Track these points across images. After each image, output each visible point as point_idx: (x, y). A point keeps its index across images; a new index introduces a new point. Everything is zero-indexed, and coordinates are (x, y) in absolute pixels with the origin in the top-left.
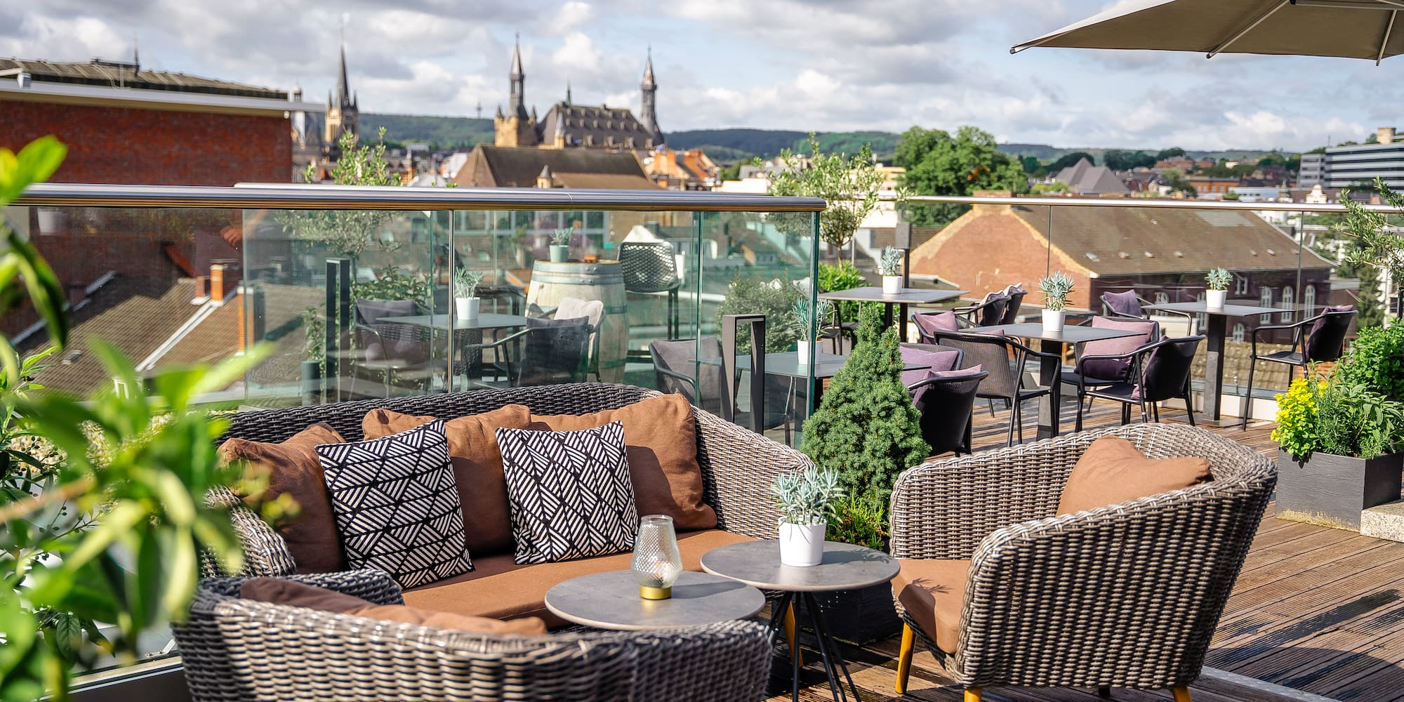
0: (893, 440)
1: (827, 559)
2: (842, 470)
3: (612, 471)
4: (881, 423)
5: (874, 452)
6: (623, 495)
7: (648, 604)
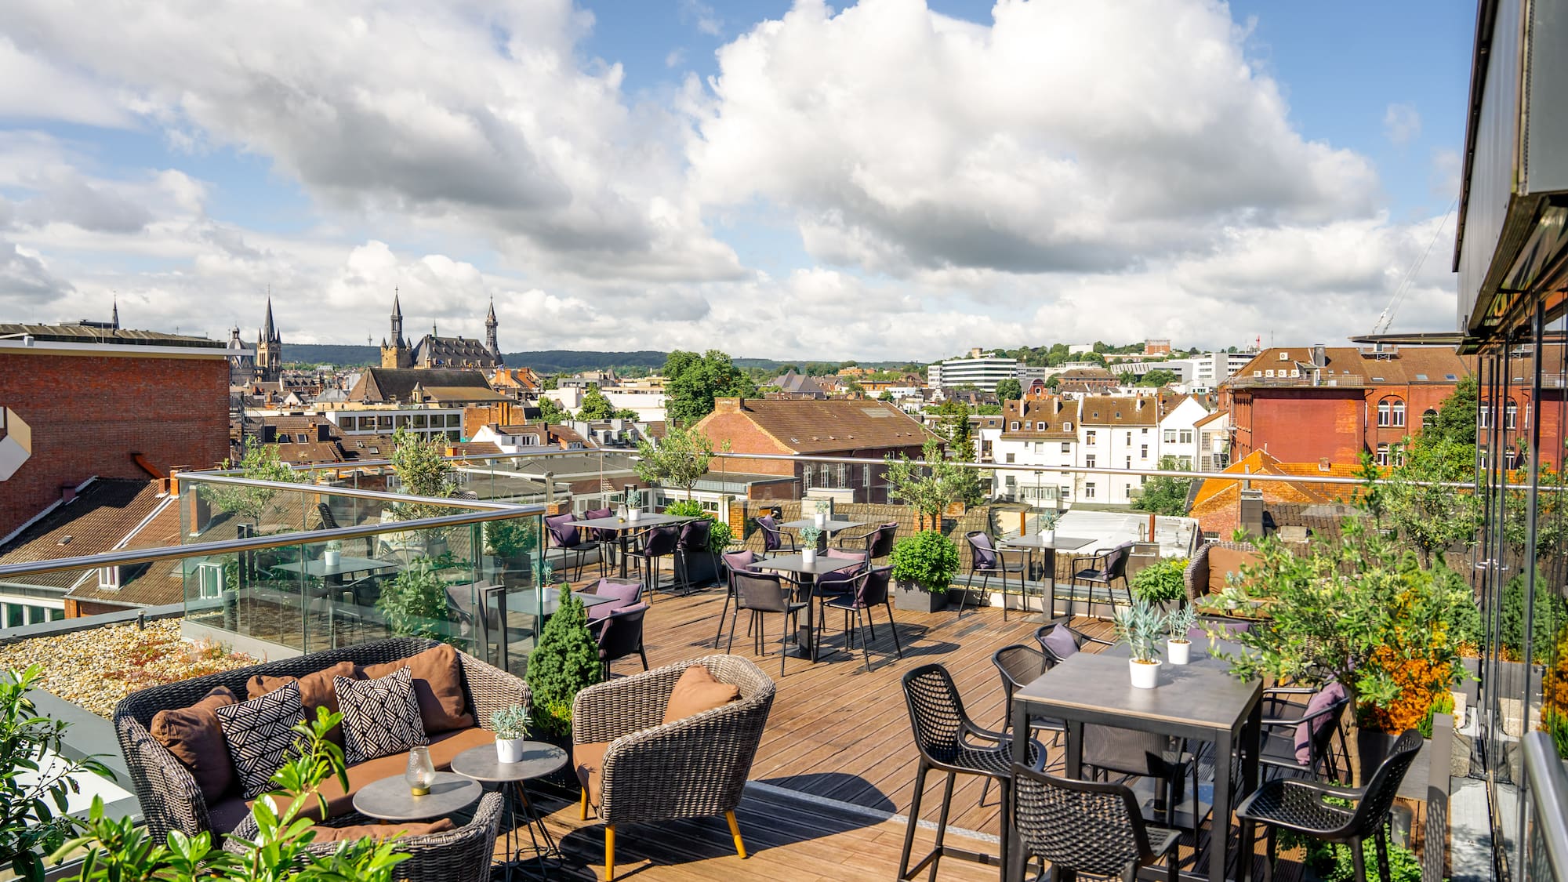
0: (580, 664)
1: (526, 756)
2: (551, 683)
3: (405, 698)
4: (573, 655)
5: (570, 672)
6: (412, 712)
7: (416, 798)
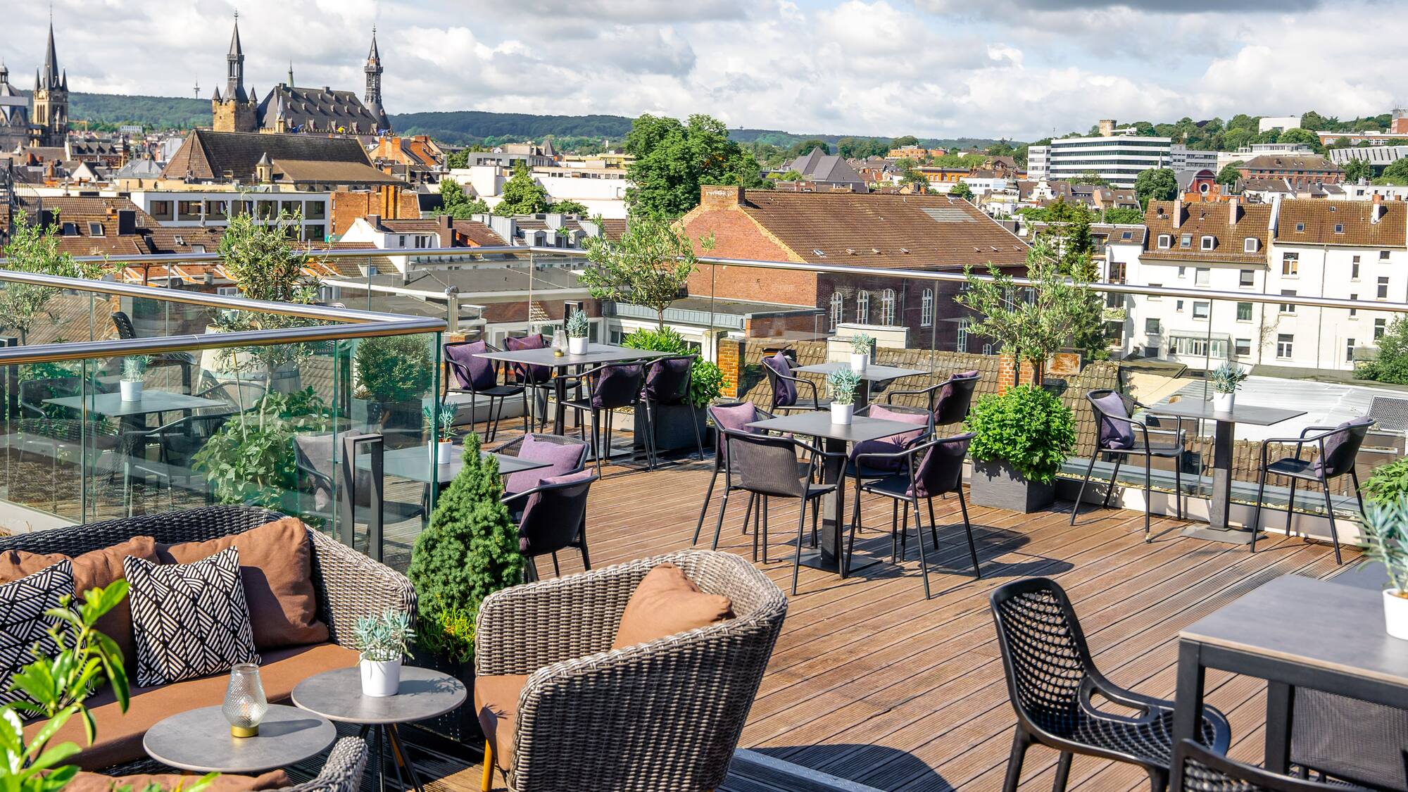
0: (491, 556)
1: (403, 688)
2: (446, 583)
3: (228, 594)
4: (480, 541)
5: (474, 567)
6: (238, 615)
7: (238, 742)
